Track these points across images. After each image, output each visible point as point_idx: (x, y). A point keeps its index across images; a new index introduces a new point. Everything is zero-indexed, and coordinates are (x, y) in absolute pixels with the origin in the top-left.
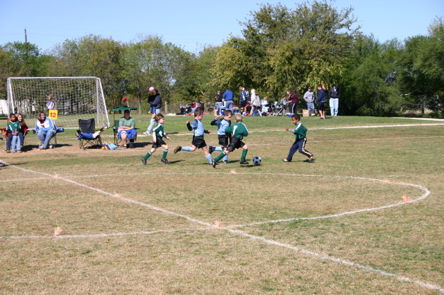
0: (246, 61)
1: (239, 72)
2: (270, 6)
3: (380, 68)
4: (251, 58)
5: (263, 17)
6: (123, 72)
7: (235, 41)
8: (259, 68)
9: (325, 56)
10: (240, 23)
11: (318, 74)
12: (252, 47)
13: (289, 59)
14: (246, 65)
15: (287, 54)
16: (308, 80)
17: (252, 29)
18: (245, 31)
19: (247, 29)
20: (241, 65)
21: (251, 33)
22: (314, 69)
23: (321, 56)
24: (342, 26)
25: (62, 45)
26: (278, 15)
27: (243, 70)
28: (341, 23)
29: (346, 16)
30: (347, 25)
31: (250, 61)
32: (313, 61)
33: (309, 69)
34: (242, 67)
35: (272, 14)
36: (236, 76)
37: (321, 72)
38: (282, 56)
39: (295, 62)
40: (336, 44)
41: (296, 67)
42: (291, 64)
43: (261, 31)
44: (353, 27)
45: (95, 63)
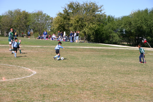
0: (63, 21)
1: (61, 25)
2: (73, 2)
3: (113, 27)
4: (65, 20)
5: (71, 6)
6: (28, 23)
7: (61, 14)
8: (68, 24)
9: (91, 21)
10: (62, 7)
11: (88, 27)
12: (66, 16)
13: (78, 22)
14: (63, 23)
15: (77, 19)
16: (84, 29)
17: (66, 10)
18: (64, 11)
19: (64, 10)
20: (62, 22)
21: (66, 11)
22: (87, 26)
23: (90, 21)
24: (98, 11)
25: (7, 12)
26: (76, 5)
27: (62, 24)
28: (98, 10)
29: (100, 8)
30: (101, 11)
31: (65, 21)
32: (86, 22)
33: (85, 25)
34: (62, 23)
35: (74, 5)
36: (59, 27)
37: (89, 27)
38: (75, 20)
39: (80, 22)
40: (96, 17)
41: (80, 24)
42: (78, 23)
43: (69, 11)
44: (103, 12)
45: (18, 19)
